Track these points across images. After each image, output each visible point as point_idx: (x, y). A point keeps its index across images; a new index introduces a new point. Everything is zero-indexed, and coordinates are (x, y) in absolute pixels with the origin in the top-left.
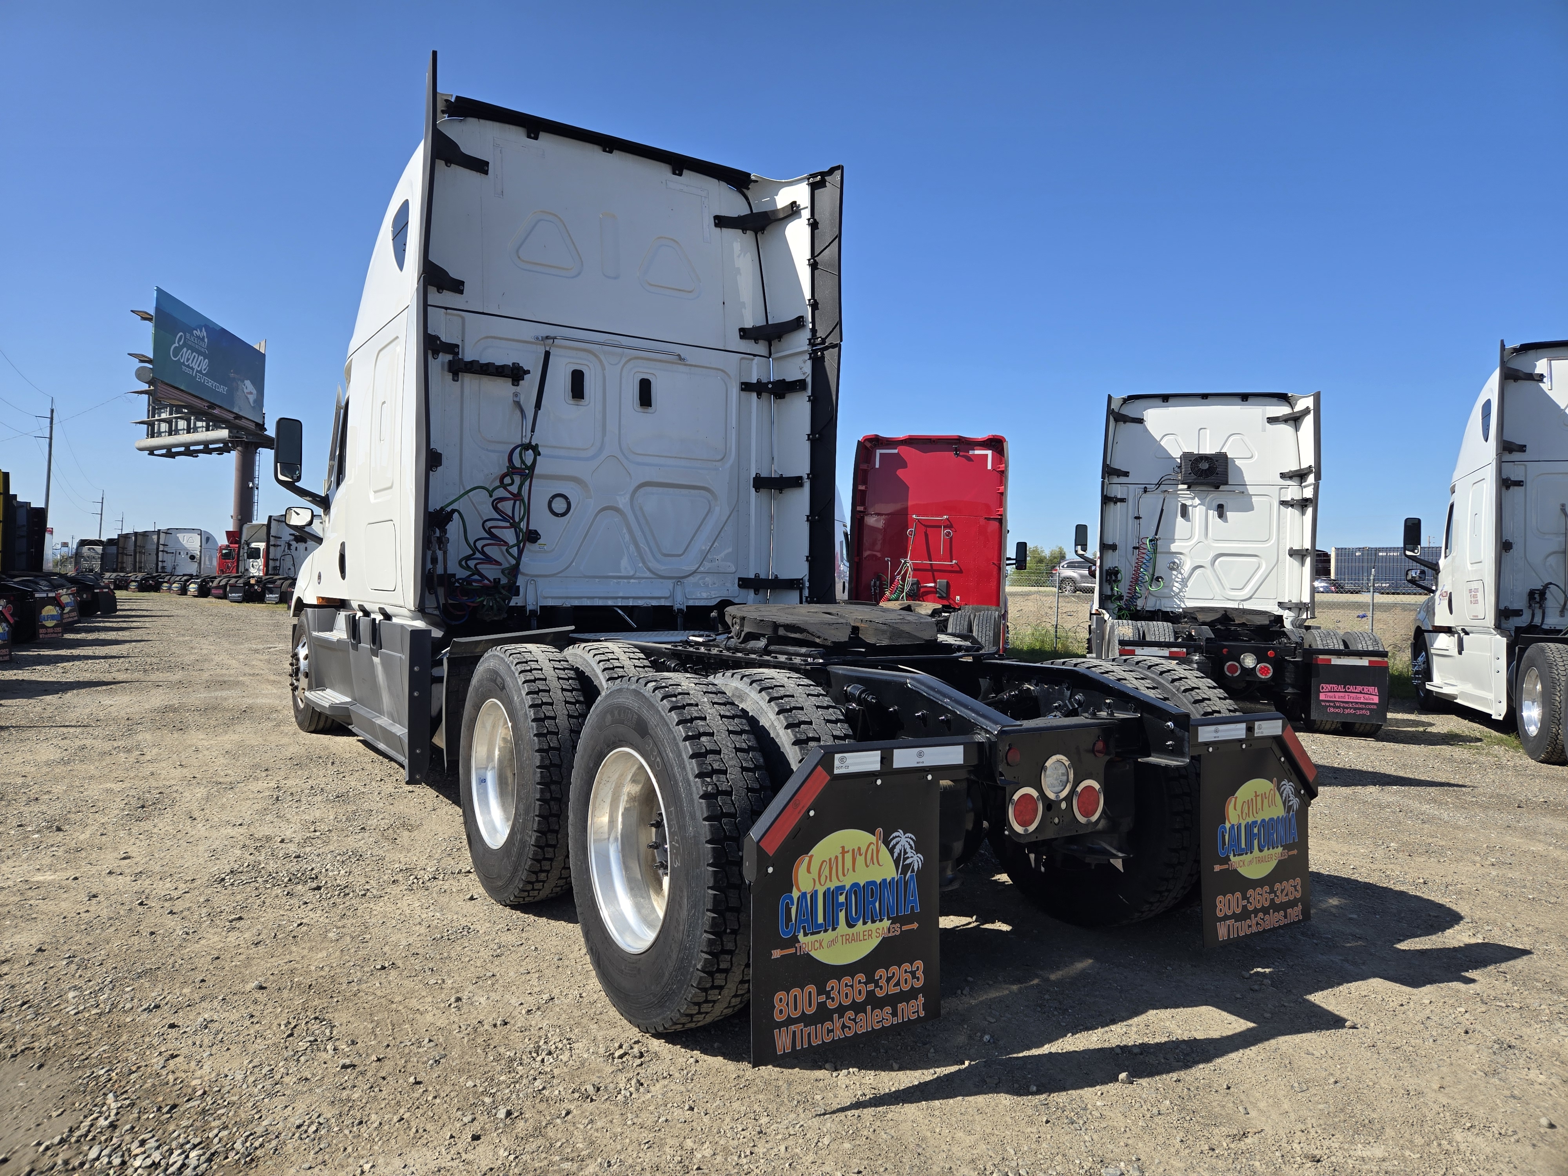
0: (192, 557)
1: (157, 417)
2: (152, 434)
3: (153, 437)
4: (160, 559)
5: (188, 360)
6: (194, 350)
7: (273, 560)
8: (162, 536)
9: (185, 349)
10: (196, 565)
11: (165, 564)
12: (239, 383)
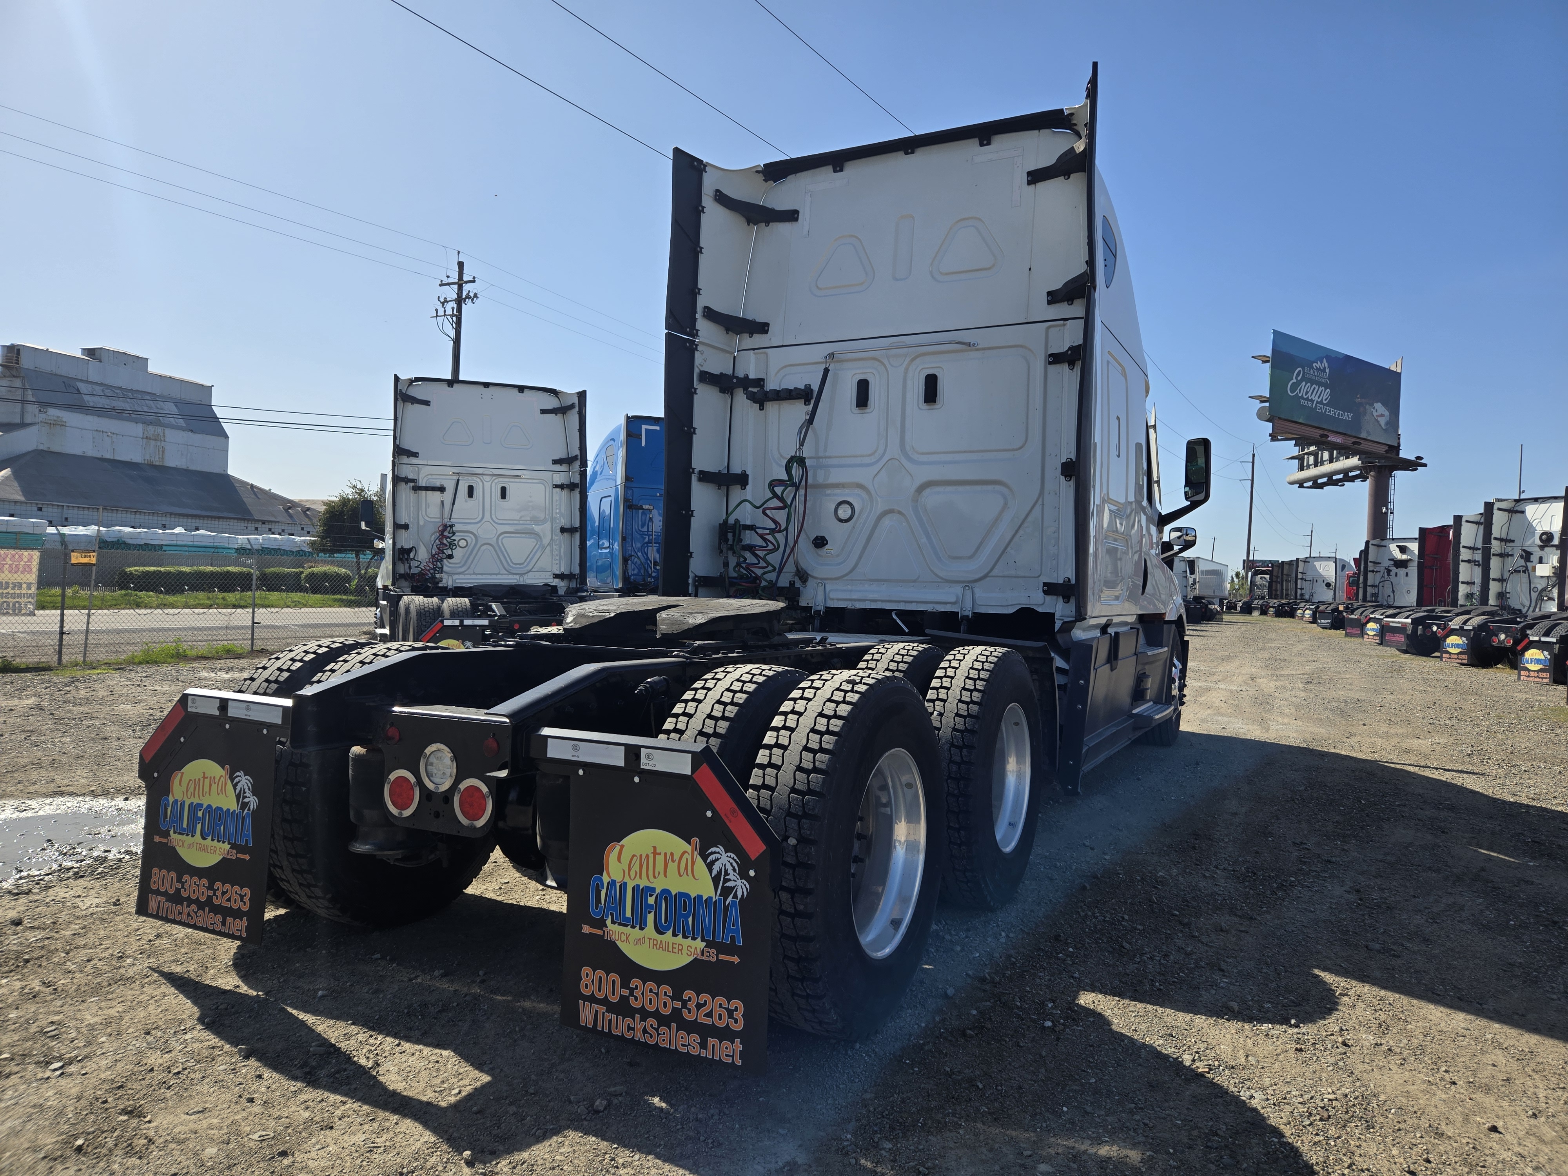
0: (1328, 585)
1: (1306, 451)
2: (1302, 468)
3: (1302, 469)
4: (1299, 587)
5: (1307, 393)
6: (1313, 382)
7: (1372, 586)
8: (1301, 564)
9: (1304, 383)
10: (1332, 592)
11: (1303, 592)
12: (1367, 407)
